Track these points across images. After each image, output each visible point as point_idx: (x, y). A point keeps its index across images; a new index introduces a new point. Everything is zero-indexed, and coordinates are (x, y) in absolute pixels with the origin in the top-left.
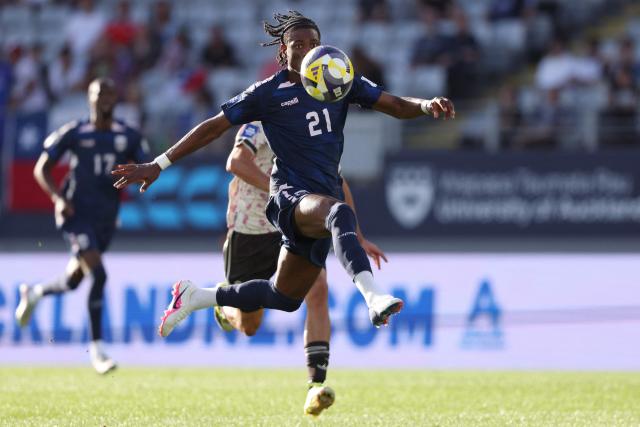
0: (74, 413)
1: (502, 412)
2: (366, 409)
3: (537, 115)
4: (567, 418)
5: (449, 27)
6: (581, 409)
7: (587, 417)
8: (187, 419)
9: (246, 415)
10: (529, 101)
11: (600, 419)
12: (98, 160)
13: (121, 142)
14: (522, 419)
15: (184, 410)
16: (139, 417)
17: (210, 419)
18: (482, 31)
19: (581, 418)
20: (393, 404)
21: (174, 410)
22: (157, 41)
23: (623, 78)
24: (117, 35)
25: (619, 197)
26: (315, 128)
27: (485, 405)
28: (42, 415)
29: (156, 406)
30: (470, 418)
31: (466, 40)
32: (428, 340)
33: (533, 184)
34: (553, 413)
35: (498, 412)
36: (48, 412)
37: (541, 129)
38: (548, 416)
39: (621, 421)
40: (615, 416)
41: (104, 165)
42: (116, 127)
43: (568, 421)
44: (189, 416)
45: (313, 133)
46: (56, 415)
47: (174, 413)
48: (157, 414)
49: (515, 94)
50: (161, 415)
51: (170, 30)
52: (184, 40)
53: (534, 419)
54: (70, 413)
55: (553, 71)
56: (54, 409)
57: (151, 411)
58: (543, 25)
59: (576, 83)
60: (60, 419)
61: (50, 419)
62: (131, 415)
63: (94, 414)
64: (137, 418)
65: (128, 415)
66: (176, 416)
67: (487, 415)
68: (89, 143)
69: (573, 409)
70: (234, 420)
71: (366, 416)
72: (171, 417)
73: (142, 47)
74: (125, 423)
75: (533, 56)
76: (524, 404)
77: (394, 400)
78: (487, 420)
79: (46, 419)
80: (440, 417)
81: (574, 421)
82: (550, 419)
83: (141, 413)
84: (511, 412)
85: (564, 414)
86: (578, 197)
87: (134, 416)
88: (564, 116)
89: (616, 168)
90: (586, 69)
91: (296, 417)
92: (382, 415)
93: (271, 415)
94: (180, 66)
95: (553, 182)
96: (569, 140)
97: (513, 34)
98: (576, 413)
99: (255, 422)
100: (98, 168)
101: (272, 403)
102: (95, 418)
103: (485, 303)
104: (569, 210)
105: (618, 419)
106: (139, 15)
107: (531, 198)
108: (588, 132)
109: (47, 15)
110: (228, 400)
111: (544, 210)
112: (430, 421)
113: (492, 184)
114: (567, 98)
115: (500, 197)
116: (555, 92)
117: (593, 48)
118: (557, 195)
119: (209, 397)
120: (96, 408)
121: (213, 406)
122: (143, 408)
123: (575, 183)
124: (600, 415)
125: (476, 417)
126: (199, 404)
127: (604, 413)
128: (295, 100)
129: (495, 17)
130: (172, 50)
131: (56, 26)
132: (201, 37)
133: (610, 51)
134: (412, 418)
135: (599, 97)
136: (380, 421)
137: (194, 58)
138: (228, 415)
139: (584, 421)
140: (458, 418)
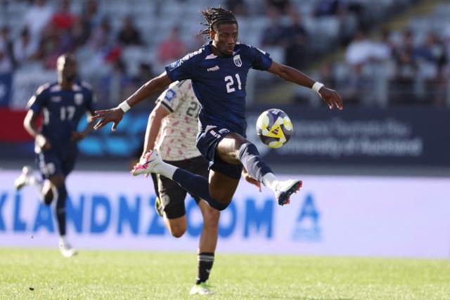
0: (26, 279)
1: (319, 284)
2: (226, 281)
3: (347, 82)
4: (365, 289)
5: (287, 21)
6: (373, 283)
7: (377, 289)
8: (104, 285)
9: (144, 283)
10: (341, 72)
11: (386, 290)
12: (63, 111)
13: (79, 98)
14: (333, 289)
15: (102, 279)
16: (71, 283)
17: (120, 286)
18: (310, 24)
19: (373, 289)
20: (245, 277)
21: (96, 278)
22: (87, 27)
23: (405, 57)
24: (60, 22)
25: (402, 138)
26: (231, 87)
27: (307, 279)
28: (5, 281)
29: (84, 276)
30: (297, 288)
31: (298, 30)
32: (270, 234)
33: (342, 128)
34: (355, 286)
35: (317, 284)
36: (9, 278)
37: (349, 92)
38: (350, 288)
39: (400, 291)
40: (396, 289)
41: (67, 114)
42: (75, 88)
43: (364, 291)
44: (106, 283)
45: (230, 90)
46: (15, 281)
47: (96, 281)
48: (84, 282)
49: (331, 67)
50: (87, 283)
51: (97, 19)
52: (106, 26)
53: (341, 289)
54: (25, 279)
55: (358, 52)
56: (13, 276)
57: (80, 279)
58: (351, 21)
59: (373, 61)
60: (18, 284)
61: (11, 283)
62: (66, 282)
63: (41, 281)
64: (70, 284)
65: (64, 282)
66: (97, 283)
67: (309, 286)
68: (57, 99)
69: (368, 284)
70: (137, 286)
71: (226, 285)
72: (93, 283)
73: (77, 31)
74: (62, 287)
75: (344, 41)
76: (335, 278)
77: (246, 274)
78: (308, 289)
79: (8, 284)
80: (277, 287)
81: (368, 291)
82: (352, 289)
83: (73, 281)
84: (325, 284)
85: (361, 286)
86: (374, 138)
87: (68, 282)
88: (364, 83)
89: (399, 119)
90: (380, 51)
91: (179, 285)
92: (237, 285)
93: (161, 283)
94: (103, 44)
95: (356, 128)
96: (368, 99)
97: (331, 26)
98: (370, 286)
99: (150, 288)
100: (63, 116)
101: (163, 275)
102: (41, 283)
103: (309, 209)
104: (367, 147)
105: (398, 290)
106: (76, 9)
107: (341, 138)
108: (381, 93)
109: (13, 7)
110: (132, 273)
111: (350, 146)
112: (270, 289)
113: (314, 128)
114: (367, 71)
115: (320, 137)
116: (359, 67)
117: (385, 36)
118: (359, 137)
119: (120, 271)
120: (42, 277)
121: (122, 276)
122: (74, 277)
123: (372, 128)
124: (386, 287)
125: (301, 287)
126: (112, 275)
127: (389, 286)
128: (217, 68)
129: (319, 14)
130: (98, 34)
131: (19, 15)
132: (117, 24)
133: (397, 39)
134: (258, 287)
135: (388, 70)
136: (236, 289)
137: (112, 39)
138: (132, 283)
139: (375, 291)
140: (290, 289)
